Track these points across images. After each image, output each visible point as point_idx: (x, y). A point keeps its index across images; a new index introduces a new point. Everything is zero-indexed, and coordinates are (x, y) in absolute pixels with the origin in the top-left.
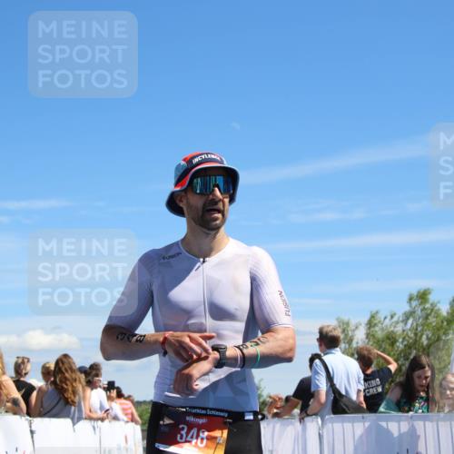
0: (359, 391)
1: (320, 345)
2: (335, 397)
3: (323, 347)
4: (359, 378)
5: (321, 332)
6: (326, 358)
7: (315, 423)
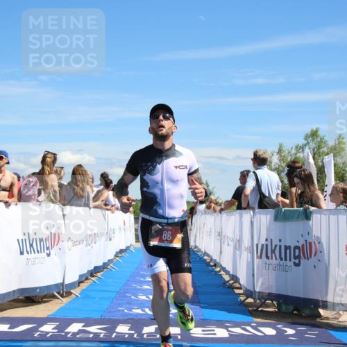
0: (278, 194)
1: (254, 163)
2: (260, 197)
3: (256, 164)
4: (278, 186)
5: (255, 154)
6: (257, 172)
7: (249, 215)
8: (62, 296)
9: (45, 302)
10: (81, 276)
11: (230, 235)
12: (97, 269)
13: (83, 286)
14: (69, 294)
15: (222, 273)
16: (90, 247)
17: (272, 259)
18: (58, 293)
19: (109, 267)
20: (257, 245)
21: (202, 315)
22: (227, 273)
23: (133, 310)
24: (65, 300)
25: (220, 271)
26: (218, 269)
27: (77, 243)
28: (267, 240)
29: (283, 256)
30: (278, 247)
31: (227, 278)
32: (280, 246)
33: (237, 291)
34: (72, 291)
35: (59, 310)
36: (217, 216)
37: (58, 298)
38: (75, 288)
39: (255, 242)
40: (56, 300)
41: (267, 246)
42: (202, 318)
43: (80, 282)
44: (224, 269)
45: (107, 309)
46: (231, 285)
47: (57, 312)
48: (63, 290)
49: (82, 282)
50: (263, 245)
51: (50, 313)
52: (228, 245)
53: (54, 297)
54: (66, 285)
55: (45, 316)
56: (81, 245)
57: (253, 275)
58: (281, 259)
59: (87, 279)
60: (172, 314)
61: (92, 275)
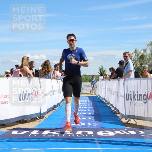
7: (122, 81)
8: (40, 118)
9: (33, 121)
10: (48, 109)
11: (114, 90)
12: (55, 106)
13: (49, 114)
14: (43, 117)
15: (111, 107)
16: (51, 97)
17: (133, 100)
18: (38, 117)
19: (60, 105)
20: (126, 94)
21: (103, 126)
22: (113, 107)
23: (72, 124)
24: (42, 120)
25: (110, 106)
26: (109, 105)
27: (46, 95)
28: (131, 92)
29: (139, 99)
30: (136, 95)
31: (113, 109)
32: (137, 95)
33: (118, 115)
34: (45, 116)
35: (39, 124)
36: (108, 82)
37: (38, 119)
38: (46, 114)
39: (126, 93)
40: (38, 120)
41: (131, 94)
42: (103, 127)
43: (48, 112)
44: (112, 105)
45: (60, 124)
46: (115, 112)
47: (38, 125)
48: (40, 116)
49: (49, 112)
50: (129, 94)
51: (35, 126)
52: (113, 94)
53: (36, 119)
54: (42, 113)
55: (33, 127)
56: (48, 96)
57: (125, 108)
58: (138, 100)
59: (51, 110)
60: (89, 125)
61: (53, 109)
